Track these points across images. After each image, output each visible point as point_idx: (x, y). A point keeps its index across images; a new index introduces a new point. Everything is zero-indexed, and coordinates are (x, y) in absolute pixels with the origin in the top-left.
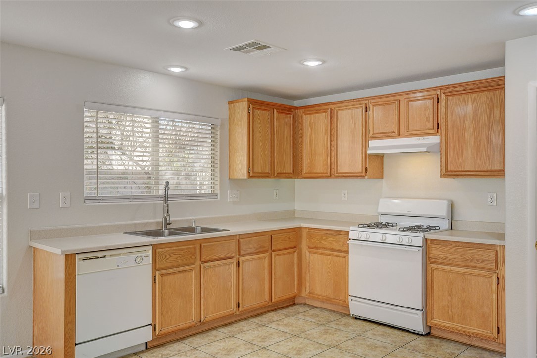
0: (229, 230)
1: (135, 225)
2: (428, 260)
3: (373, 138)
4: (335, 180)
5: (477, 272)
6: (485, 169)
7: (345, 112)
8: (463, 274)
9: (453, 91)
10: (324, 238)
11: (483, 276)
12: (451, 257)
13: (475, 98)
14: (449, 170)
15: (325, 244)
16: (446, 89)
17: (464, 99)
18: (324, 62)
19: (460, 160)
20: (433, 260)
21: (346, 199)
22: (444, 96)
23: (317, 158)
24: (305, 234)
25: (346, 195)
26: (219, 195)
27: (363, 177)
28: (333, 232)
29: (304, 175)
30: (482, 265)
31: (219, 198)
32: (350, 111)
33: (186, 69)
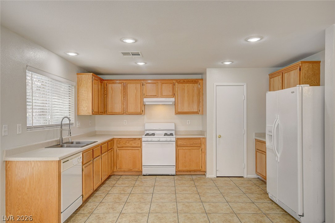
0: (97, 142)
1: (48, 142)
2: (177, 146)
3: (145, 97)
4: (127, 115)
5: (195, 148)
6: (192, 111)
7: (131, 85)
8: (190, 149)
9: (179, 82)
10: (128, 142)
11: (197, 149)
12: (185, 144)
13: (188, 86)
14: (179, 111)
15: (128, 145)
16: (177, 81)
17: (184, 85)
18: (146, 63)
19: (183, 108)
20: (179, 146)
21: (126, 124)
22: (177, 83)
23: (116, 105)
24: (115, 142)
25: (126, 122)
26: (74, 124)
27: (141, 114)
28: (132, 139)
29: (108, 113)
30: (196, 145)
31: (74, 126)
32: (134, 84)
33: (78, 54)
